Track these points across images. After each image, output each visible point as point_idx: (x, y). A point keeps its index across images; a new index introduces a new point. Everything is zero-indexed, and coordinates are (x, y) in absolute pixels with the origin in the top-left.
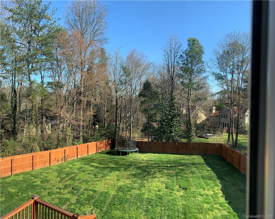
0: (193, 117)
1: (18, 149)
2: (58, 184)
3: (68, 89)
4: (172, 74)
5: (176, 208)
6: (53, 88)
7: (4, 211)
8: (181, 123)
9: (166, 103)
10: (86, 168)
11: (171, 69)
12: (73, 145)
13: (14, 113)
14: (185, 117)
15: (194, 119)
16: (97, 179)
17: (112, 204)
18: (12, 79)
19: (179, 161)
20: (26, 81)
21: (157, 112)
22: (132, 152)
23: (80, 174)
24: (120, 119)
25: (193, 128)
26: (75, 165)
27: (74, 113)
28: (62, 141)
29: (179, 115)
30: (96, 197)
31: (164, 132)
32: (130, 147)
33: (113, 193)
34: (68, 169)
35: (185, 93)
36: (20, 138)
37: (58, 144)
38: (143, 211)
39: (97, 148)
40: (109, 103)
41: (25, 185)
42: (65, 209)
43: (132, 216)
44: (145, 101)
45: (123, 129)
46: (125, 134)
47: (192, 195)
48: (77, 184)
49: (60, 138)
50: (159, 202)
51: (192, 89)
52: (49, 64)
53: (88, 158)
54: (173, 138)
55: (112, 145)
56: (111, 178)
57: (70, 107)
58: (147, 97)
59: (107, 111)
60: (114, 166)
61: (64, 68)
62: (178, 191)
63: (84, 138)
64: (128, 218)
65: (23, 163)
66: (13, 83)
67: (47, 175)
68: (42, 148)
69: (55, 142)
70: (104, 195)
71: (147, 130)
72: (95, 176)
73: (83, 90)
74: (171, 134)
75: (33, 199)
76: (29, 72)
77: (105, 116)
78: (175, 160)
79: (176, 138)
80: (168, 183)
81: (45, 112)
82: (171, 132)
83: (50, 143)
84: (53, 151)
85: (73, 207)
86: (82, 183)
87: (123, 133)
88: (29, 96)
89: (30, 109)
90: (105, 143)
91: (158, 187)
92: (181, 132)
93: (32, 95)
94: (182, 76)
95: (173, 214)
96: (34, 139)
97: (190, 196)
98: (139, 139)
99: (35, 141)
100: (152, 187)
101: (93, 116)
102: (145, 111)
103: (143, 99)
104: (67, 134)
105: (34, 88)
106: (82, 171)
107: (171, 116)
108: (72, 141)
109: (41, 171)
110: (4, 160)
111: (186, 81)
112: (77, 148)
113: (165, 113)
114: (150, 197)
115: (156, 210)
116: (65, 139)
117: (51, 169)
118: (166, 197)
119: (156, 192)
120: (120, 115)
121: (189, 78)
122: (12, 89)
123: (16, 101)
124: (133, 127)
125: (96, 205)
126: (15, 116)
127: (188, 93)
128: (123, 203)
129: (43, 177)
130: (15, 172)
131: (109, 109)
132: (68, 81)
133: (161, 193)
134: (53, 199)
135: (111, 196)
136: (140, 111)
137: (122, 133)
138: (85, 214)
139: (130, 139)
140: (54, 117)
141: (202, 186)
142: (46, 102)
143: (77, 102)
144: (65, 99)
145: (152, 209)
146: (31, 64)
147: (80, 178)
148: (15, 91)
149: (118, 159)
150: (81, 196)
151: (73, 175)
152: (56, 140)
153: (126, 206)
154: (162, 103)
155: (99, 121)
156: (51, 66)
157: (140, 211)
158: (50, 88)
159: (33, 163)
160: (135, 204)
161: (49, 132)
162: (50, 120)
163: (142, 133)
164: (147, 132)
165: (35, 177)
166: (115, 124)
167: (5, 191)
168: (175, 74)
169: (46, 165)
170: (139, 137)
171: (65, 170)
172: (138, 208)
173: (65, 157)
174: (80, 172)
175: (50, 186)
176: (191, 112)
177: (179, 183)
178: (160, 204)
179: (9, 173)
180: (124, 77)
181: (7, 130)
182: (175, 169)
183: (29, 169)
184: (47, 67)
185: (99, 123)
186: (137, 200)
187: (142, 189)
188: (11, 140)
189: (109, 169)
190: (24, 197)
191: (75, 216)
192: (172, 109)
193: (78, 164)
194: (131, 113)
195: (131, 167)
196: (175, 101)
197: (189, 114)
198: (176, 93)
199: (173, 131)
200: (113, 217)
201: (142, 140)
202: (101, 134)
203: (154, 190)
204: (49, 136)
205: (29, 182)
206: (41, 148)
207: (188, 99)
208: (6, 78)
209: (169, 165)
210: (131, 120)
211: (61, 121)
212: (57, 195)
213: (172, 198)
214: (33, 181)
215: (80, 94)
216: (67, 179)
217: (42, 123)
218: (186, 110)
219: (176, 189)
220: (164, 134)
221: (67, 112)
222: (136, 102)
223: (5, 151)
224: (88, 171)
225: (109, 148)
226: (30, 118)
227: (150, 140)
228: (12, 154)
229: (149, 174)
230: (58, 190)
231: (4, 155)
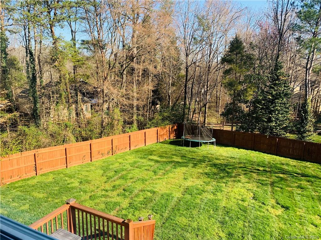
0: (312, 100)
1: (43, 140)
2: (103, 184)
3: (114, 50)
4: (281, 25)
5: (268, 230)
6: (91, 50)
7: (29, 222)
8: (288, 108)
9: (266, 75)
10: (143, 163)
11: (282, 16)
12: (124, 132)
13: (32, 88)
14: (298, 98)
15: (313, 103)
16: (157, 177)
17: (176, 209)
18: (25, 34)
19: (278, 165)
20: (47, 38)
21: (249, 87)
22: (206, 143)
23: (134, 171)
24: (191, 96)
25: (309, 119)
26: (126, 160)
27: (125, 88)
28: (107, 128)
29: (286, 95)
30: (155, 200)
31: (258, 119)
32: (204, 136)
33: (177, 195)
34: (117, 165)
35: (301, 57)
36: (45, 124)
37: (102, 132)
38: (217, 221)
39: (157, 136)
40: (175, 73)
41: (56, 188)
42: (114, 215)
43: (201, 226)
44: (231, 69)
45: (195, 110)
46: (197, 118)
47: (298, 220)
48: (130, 184)
49: (104, 124)
50: (242, 215)
51: (316, 50)
52: (81, 10)
53: (146, 150)
54: (272, 130)
55: (179, 133)
56: (175, 176)
57: (117, 78)
58: (234, 64)
59: (173, 85)
60: (180, 161)
61: (106, 18)
62: (273, 207)
63: (139, 122)
64: (196, 227)
65: (52, 159)
66: (28, 41)
67: (87, 174)
68: (79, 138)
69: (98, 130)
70: (166, 197)
71: (232, 114)
72: (155, 172)
73: (136, 52)
74: (269, 124)
75: (68, 203)
76: (51, 23)
77: (170, 92)
78: (273, 164)
79: (278, 131)
80: (257, 193)
81: (80, 86)
82: (270, 120)
83: (90, 131)
84: (94, 141)
85: (124, 212)
86: (136, 182)
87: (194, 115)
88: (54, 61)
89: (57, 82)
90: (168, 130)
91: (242, 196)
92: (288, 121)
93: (58, 60)
94: (300, 28)
95: (262, 236)
96: (66, 125)
97: (295, 220)
98: (218, 126)
99: (68, 129)
100: (232, 194)
101: (153, 91)
102: (230, 85)
103: (227, 67)
104: (114, 118)
105: (61, 49)
106: (137, 167)
107: (273, 96)
108: (123, 127)
109: (79, 169)
110: (23, 155)
111: (307, 37)
112: (130, 136)
113: (263, 91)
114: (229, 206)
115: (236, 224)
116: (111, 125)
117: (93, 165)
118: (253, 211)
119: (239, 201)
120: (192, 91)
121: (313, 31)
122: (27, 49)
123: (34, 69)
124: (209, 108)
125: (156, 210)
126: (35, 92)
127: (307, 58)
128: (191, 208)
129: (83, 177)
130: (41, 171)
131: (176, 81)
132: (113, 39)
133: (246, 204)
134: (97, 204)
135: (175, 199)
136: (221, 85)
137: (192, 116)
138: (140, 220)
139: (204, 125)
140: (93, 94)
141: (318, 211)
142: (80, 71)
143: (128, 72)
144: (110, 67)
145: (231, 222)
146: (53, 11)
147: (134, 176)
148: (31, 53)
149: (186, 151)
150: (136, 199)
151: (124, 173)
152: (99, 126)
153: (195, 212)
154: (259, 74)
155: (160, 99)
156: (85, 14)
157: (214, 221)
158: (86, 50)
159: (66, 158)
160: (206, 212)
161: (88, 115)
162: (89, 98)
163: (222, 118)
164: (231, 116)
165: (70, 177)
166: (183, 103)
167: (29, 197)
168: (286, 24)
169: (85, 160)
170: (218, 123)
171: (113, 166)
172: (210, 217)
173: (112, 149)
174: (134, 168)
175: (92, 188)
176: (310, 91)
177: (277, 197)
178: (242, 217)
179: (32, 173)
180: (199, 33)
181: (24, 113)
182: (271, 176)
183: (61, 167)
184: (79, 15)
185: (160, 101)
186: (209, 207)
187: (218, 194)
188: (31, 128)
189: (173, 164)
190: (57, 203)
191: (125, 222)
192: (275, 84)
193: (131, 158)
194: (207, 87)
195: (203, 163)
196: (282, 71)
197: (306, 95)
198: (285, 58)
199: (274, 120)
200: (176, 224)
201: (222, 128)
202: (163, 116)
203: (235, 198)
204: (88, 121)
205: (62, 184)
206: (77, 138)
207: (306, 68)
208: (15, 33)
209: (261, 169)
210: (207, 98)
211: (105, 99)
212: (103, 198)
213: (262, 214)
214: (68, 182)
215: (132, 58)
216: (115, 178)
217: (76, 102)
218: (301, 87)
219: (270, 204)
220: (256, 122)
221: (114, 85)
222: (217, 70)
223: (24, 142)
224: (145, 166)
225: (174, 136)
226: (58, 95)
227: (234, 129)
228: (34, 147)
229: (229, 175)
230: (104, 193)
231: (22, 148)
